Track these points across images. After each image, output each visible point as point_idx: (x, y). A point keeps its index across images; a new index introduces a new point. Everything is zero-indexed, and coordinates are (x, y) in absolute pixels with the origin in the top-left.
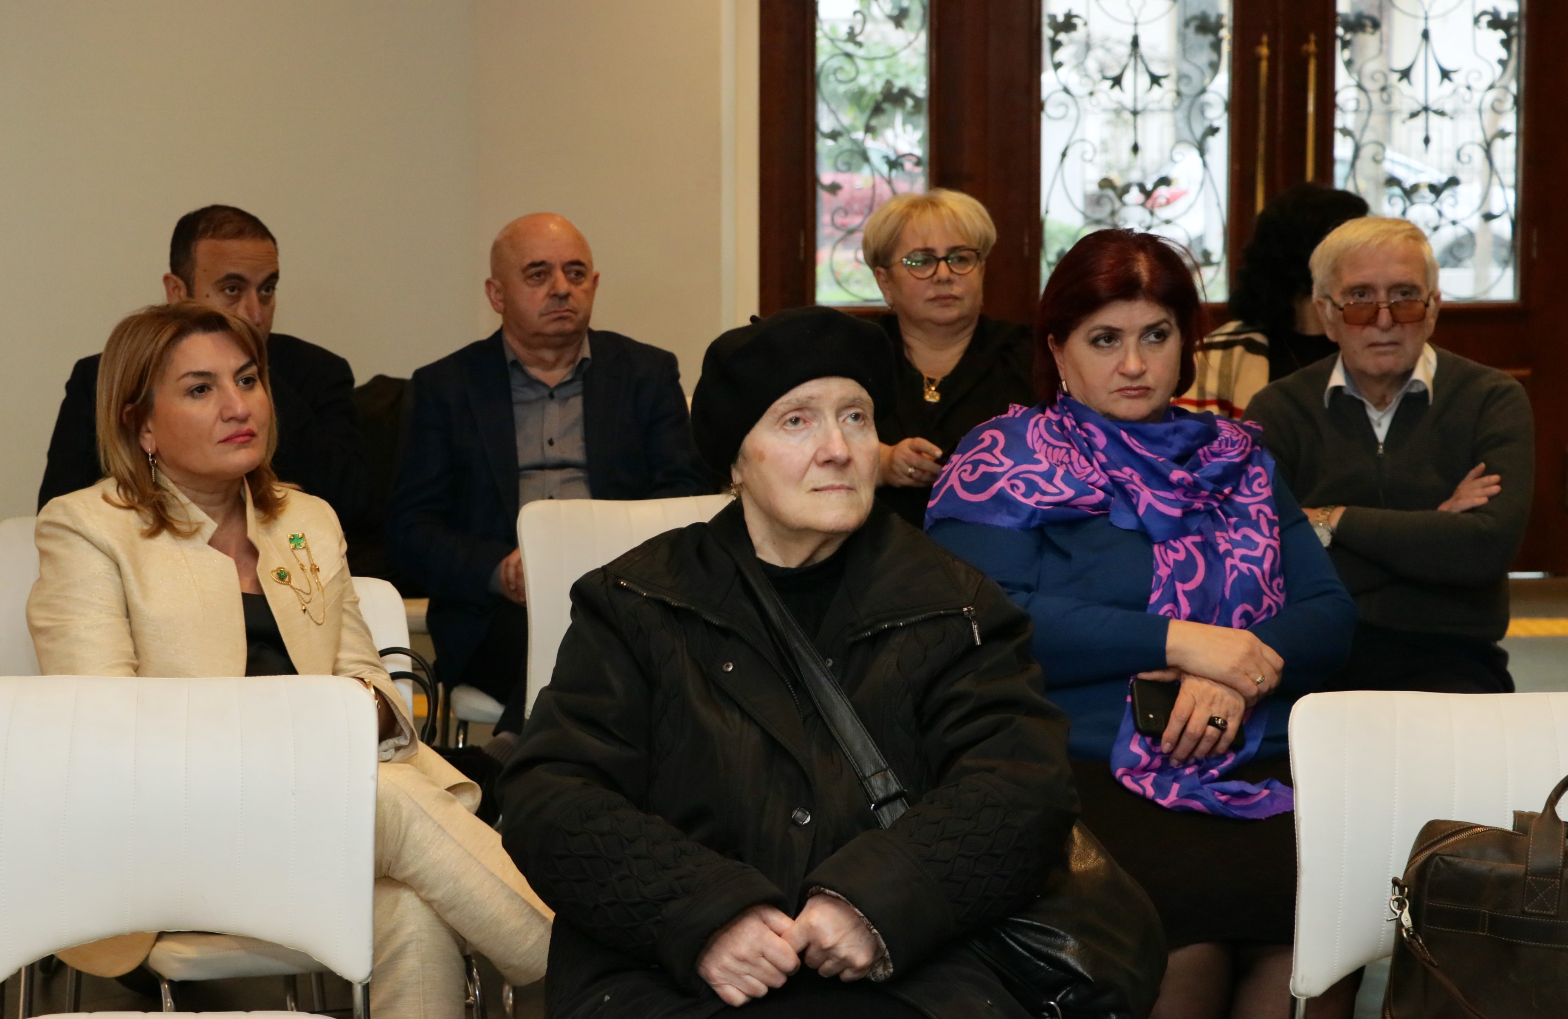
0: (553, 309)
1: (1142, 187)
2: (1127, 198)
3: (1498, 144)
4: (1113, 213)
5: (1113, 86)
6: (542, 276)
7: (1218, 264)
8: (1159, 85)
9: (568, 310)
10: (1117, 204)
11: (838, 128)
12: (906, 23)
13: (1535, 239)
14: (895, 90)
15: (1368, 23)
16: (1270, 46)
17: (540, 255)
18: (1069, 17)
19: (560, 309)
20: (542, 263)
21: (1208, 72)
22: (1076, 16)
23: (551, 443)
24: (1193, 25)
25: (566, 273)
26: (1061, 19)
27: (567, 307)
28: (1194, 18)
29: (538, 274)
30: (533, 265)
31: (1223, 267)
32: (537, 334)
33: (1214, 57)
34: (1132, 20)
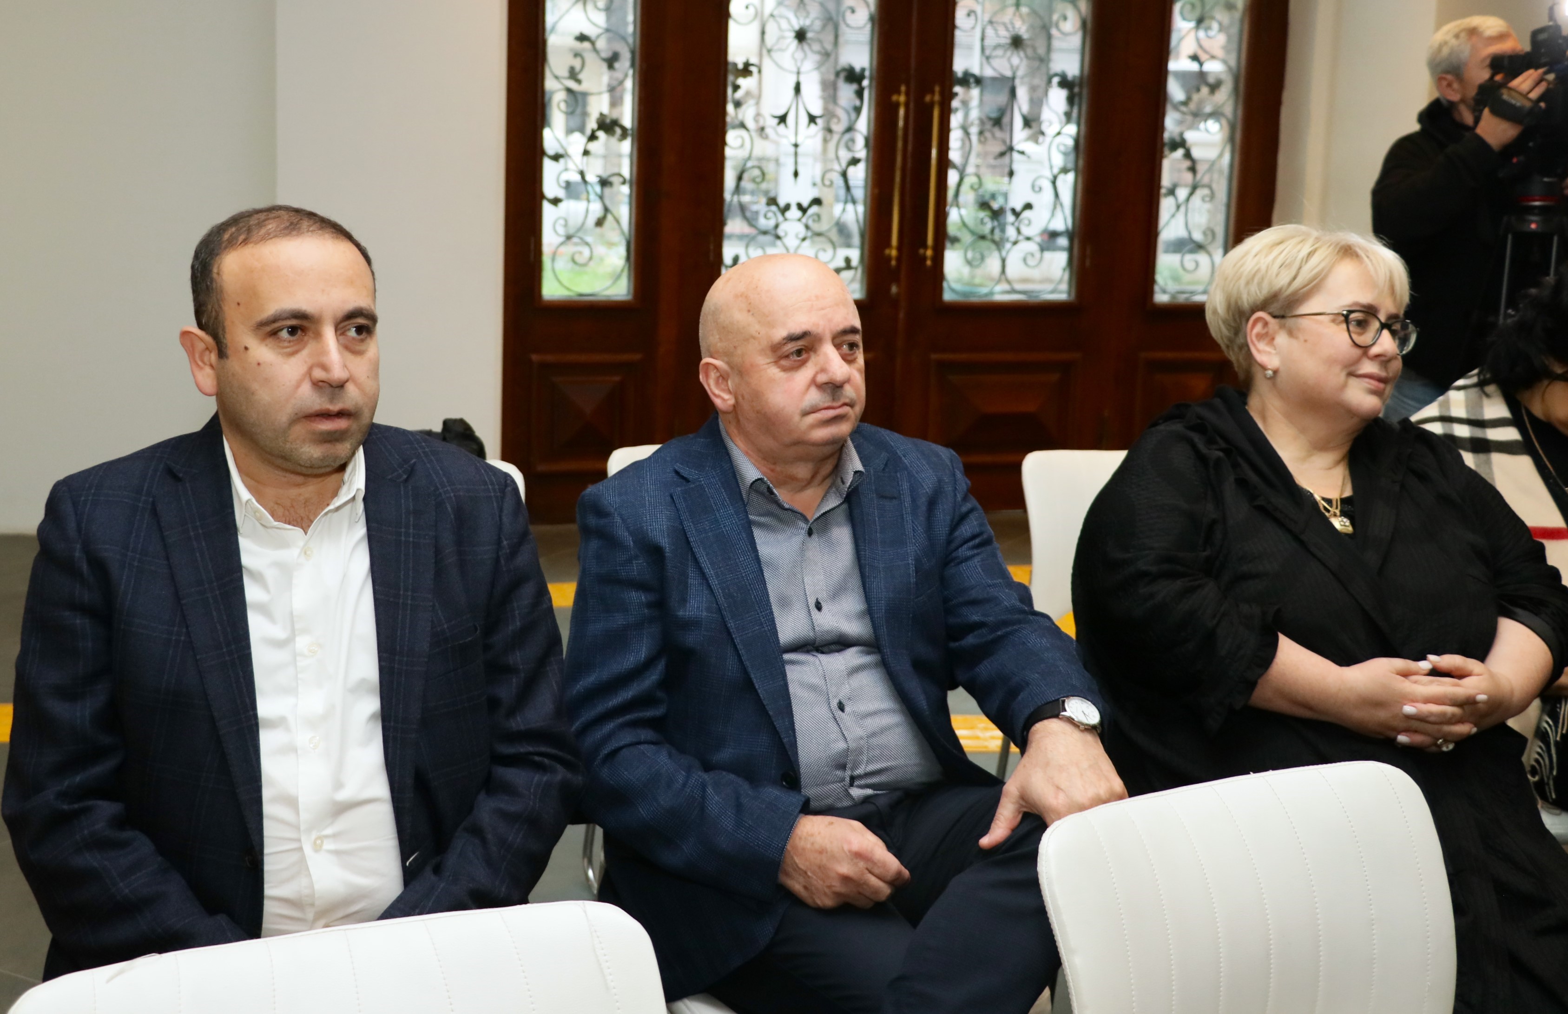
0: (826, 405)
1: (800, 206)
2: (788, 214)
3: (1061, 178)
4: (777, 226)
5: (779, 123)
6: (804, 356)
7: (856, 268)
8: (816, 123)
9: (845, 404)
10: (780, 218)
11: (561, 151)
12: (617, 65)
13: (1088, 252)
14: (608, 121)
15: (972, 80)
16: (907, 94)
17: (798, 323)
18: (747, 65)
19: (835, 404)
20: (805, 335)
21: (853, 115)
22: (752, 65)
23: (819, 607)
24: (842, 75)
25: (838, 346)
26: (740, 66)
27: (843, 400)
28: (844, 70)
29: (799, 352)
30: (792, 338)
31: (860, 271)
32: (798, 443)
33: (858, 103)
34: (795, 70)
